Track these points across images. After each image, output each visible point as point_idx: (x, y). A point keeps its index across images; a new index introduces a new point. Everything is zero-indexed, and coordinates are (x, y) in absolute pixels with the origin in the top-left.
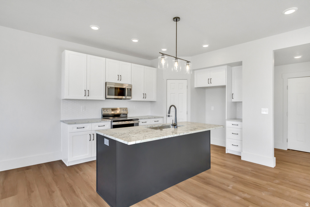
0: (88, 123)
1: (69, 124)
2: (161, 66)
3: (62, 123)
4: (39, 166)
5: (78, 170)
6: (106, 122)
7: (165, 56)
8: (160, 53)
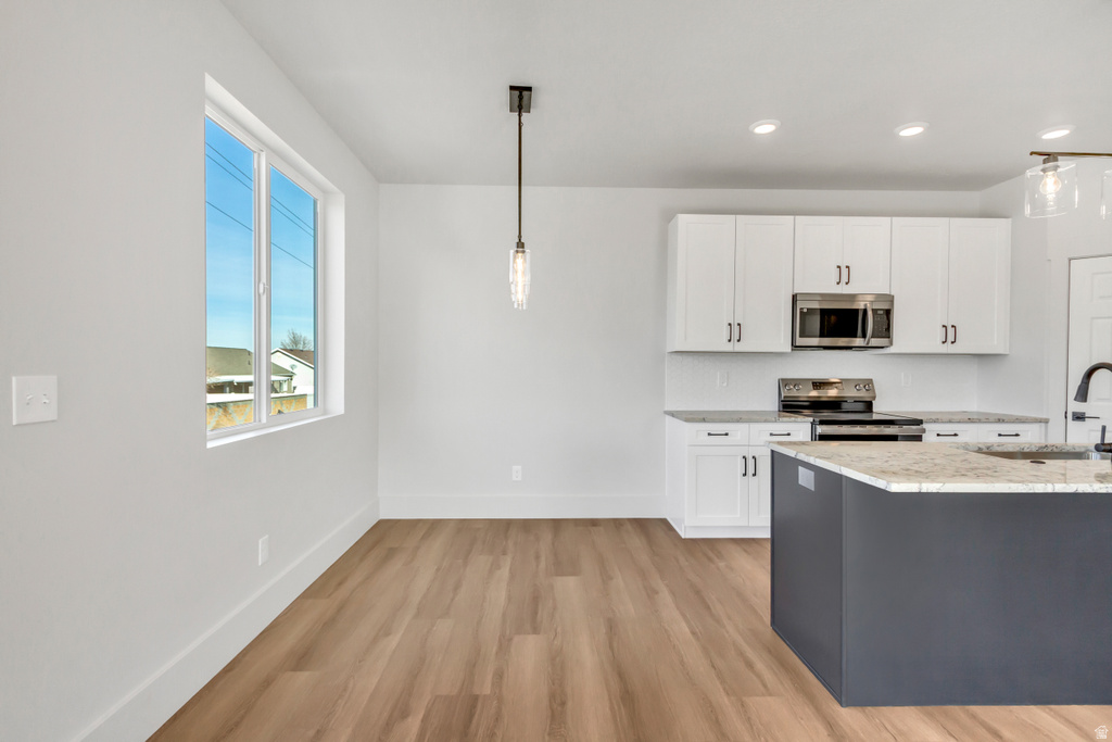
0: (739, 421)
1: (687, 420)
2: (1039, 205)
3: (668, 418)
4: (617, 524)
5: (711, 554)
6: (795, 422)
7: (1062, 161)
8: (1032, 154)
